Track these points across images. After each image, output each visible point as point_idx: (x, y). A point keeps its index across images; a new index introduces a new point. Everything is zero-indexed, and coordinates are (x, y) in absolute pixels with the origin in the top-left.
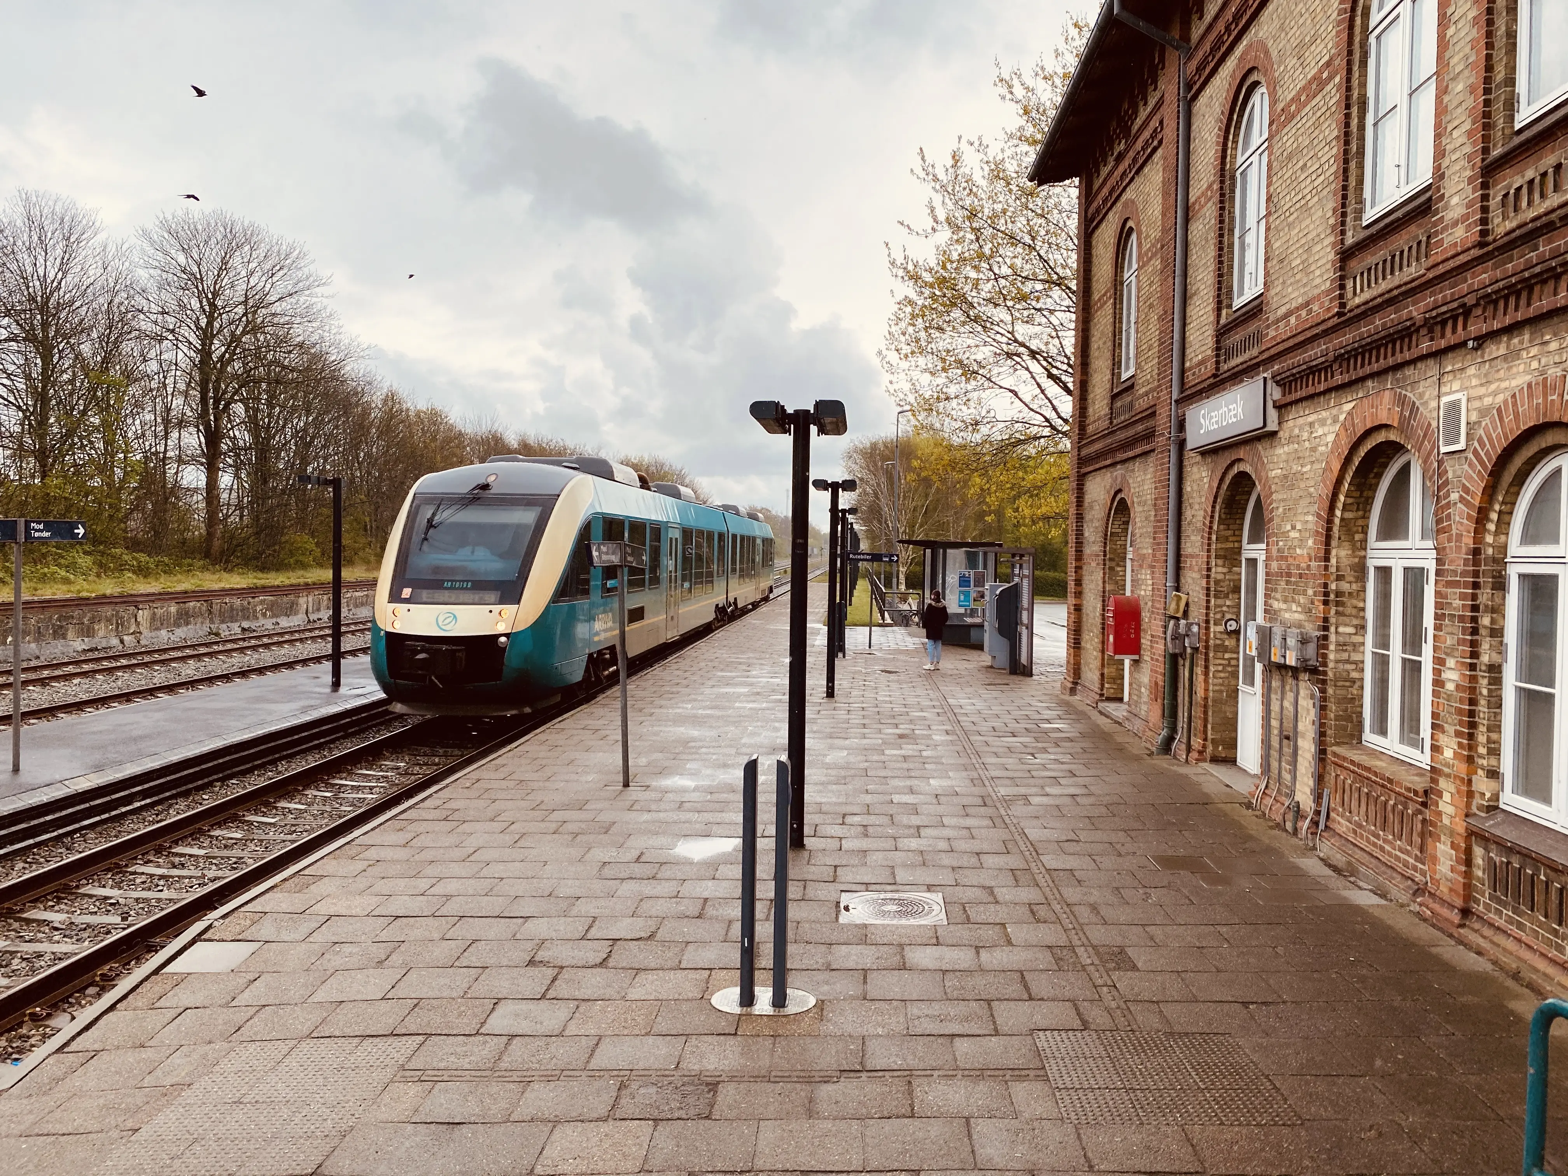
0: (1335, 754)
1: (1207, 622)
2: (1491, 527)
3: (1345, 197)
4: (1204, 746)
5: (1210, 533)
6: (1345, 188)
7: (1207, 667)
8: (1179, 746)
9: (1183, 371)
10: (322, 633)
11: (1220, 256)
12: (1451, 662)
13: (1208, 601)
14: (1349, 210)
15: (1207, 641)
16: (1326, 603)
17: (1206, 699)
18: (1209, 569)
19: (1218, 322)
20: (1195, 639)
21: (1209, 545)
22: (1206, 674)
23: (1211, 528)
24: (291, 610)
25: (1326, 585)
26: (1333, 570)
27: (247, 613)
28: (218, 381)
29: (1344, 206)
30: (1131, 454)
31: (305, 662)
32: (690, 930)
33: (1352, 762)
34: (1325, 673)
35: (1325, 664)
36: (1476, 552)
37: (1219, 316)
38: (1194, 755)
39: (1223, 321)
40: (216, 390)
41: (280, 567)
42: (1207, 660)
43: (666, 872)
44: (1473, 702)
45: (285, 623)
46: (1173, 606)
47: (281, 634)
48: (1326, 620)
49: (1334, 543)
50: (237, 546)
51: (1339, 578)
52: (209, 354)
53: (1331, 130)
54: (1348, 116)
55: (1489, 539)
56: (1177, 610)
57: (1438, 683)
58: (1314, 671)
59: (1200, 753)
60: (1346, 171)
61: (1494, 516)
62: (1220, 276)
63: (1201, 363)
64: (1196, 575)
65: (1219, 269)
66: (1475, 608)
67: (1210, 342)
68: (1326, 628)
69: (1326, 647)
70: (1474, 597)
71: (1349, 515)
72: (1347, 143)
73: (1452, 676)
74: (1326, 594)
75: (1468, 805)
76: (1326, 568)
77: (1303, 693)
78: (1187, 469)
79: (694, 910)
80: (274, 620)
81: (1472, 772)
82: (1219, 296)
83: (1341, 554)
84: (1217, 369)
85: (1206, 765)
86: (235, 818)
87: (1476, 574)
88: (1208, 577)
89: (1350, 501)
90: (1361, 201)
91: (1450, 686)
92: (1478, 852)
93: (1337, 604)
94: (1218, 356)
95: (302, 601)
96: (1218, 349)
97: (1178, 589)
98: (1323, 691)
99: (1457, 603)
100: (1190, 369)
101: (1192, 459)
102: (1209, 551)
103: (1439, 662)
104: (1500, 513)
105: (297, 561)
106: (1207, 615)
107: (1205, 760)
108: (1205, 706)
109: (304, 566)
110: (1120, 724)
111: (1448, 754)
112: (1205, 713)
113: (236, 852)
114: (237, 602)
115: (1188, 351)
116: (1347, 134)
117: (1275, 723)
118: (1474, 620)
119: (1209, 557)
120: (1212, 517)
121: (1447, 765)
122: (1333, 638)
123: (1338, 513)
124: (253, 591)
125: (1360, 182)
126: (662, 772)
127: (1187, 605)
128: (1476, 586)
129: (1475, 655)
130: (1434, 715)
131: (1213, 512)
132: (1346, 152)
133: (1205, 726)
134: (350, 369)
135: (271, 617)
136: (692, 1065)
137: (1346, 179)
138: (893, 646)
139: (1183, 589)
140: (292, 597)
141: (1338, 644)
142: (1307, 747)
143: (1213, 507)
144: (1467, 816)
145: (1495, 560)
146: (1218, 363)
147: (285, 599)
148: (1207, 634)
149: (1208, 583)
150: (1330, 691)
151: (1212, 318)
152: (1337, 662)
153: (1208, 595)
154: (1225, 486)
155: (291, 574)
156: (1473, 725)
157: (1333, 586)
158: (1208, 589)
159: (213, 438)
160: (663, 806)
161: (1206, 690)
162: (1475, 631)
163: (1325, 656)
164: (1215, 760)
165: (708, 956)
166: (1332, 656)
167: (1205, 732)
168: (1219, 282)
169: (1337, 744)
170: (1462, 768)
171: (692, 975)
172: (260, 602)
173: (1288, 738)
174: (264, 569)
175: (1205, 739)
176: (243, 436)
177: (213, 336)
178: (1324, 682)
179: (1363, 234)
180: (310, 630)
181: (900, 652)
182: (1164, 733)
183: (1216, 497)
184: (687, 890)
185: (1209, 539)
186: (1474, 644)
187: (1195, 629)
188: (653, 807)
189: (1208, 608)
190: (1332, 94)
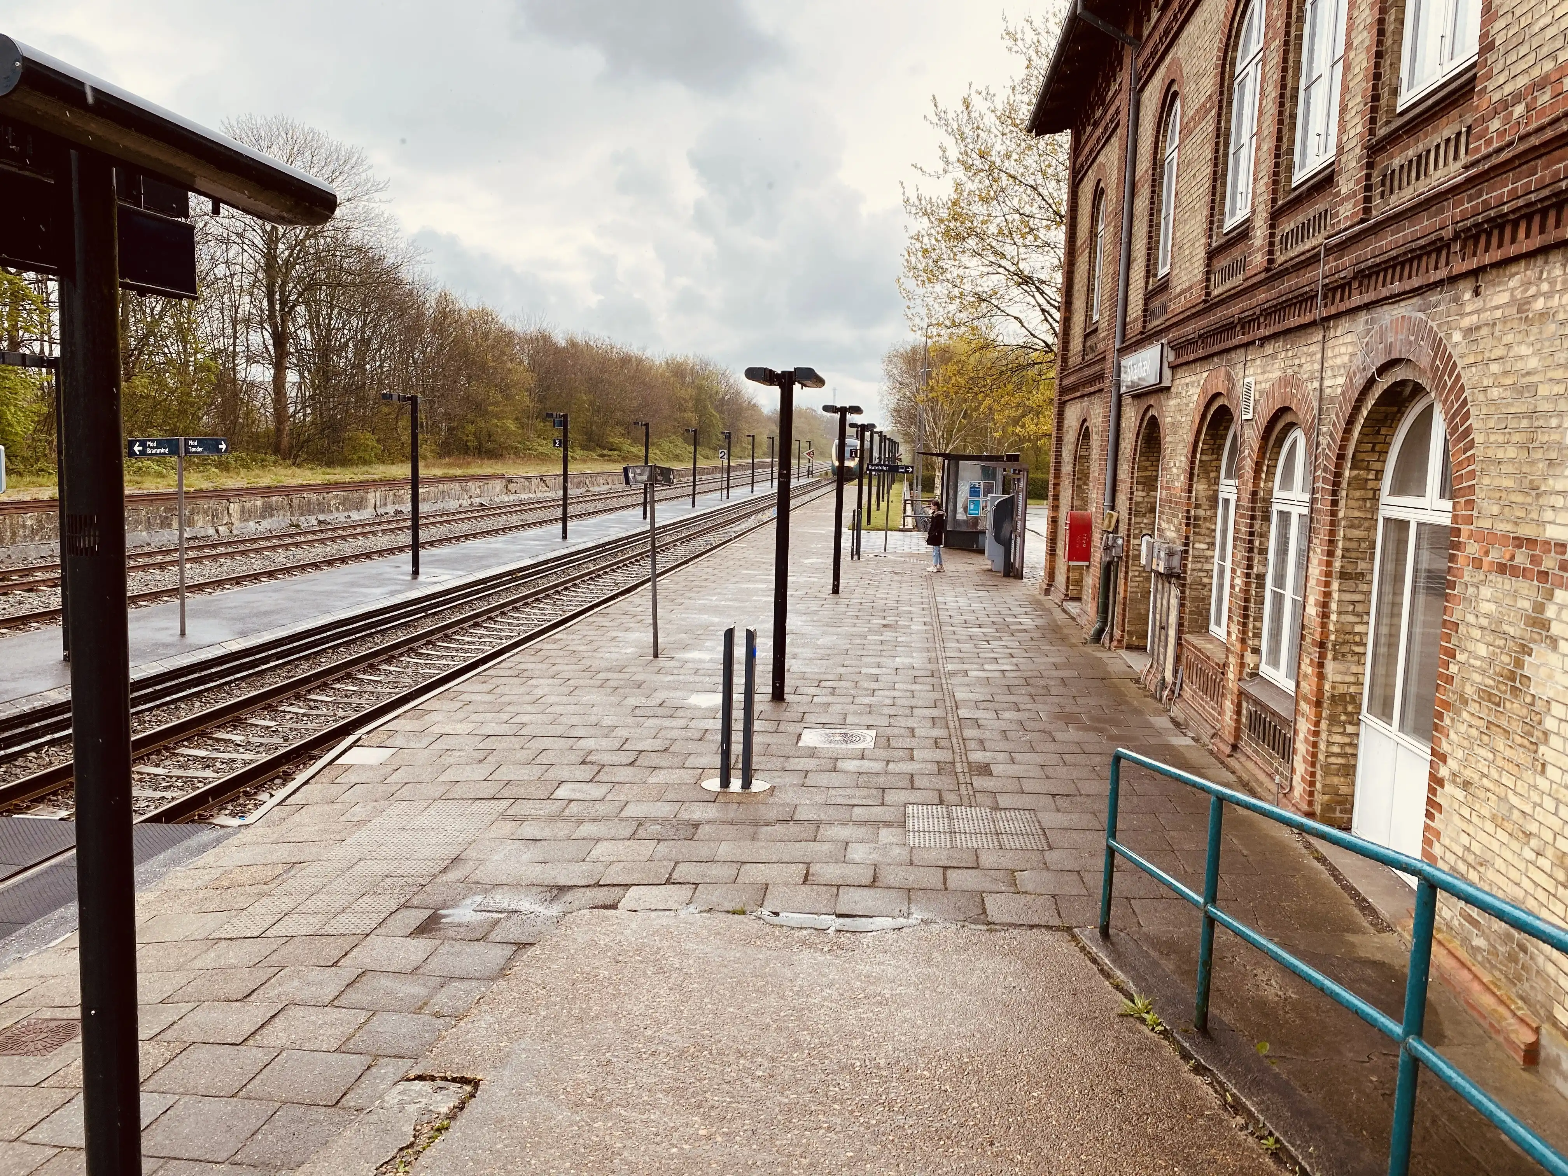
0: (1186, 641)
1: (1128, 536)
2: (1263, 476)
3: (1213, 208)
4: (1122, 636)
5: (1133, 463)
6: (1213, 201)
7: (1126, 573)
8: (1105, 637)
9: (1124, 324)
10: (390, 527)
11: (1150, 232)
12: (1239, 572)
13: (1130, 519)
14: (1215, 219)
15: (1128, 552)
16: (1188, 525)
17: (1125, 598)
18: (1132, 493)
19: (1146, 288)
20: (1119, 550)
21: (1133, 473)
22: (1126, 578)
23: (1134, 459)
24: (360, 505)
25: (1188, 511)
26: (1193, 500)
27: (323, 508)
28: (284, 284)
29: (1212, 215)
30: (1092, 389)
31: (380, 553)
32: (692, 746)
33: (1193, 646)
34: (1185, 579)
35: (1185, 572)
36: (1254, 493)
37: (1147, 283)
38: (1115, 643)
39: (1150, 288)
40: (282, 293)
41: (345, 462)
42: (1127, 567)
43: (680, 713)
44: (1247, 600)
45: (355, 516)
46: (1106, 522)
47: (354, 527)
48: (1187, 538)
49: (1195, 479)
50: (304, 442)
51: (1197, 506)
52: (275, 257)
53: (1208, 153)
54: (1217, 144)
55: (1262, 485)
56: (1109, 526)
57: (1232, 587)
58: (1178, 577)
59: (1119, 641)
60: (1214, 187)
61: (1265, 468)
62: (1149, 249)
63: (1136, 320)
64: (1124, 498)
65: (1149, 243)
66: (1251, 534)
67: (1141, 303)
68: (1186, 545)
69: (1186, 559)
70: (1251, 526)
71: (1205, 458)
72: (1216, 165)
73: (1238, 581)
74: (1188, 518)
75: (1241, 672)
76: (1189, 498)
77: (1173, 594)
78: (1123, 408)
79: (697, 735)
80: (346, 514)
81: (1243, 650)
82: (1148, 266)
83: (1200, 487)
84: (1144, 327)
85: (1123, 653)
86: (349, 676)
87: (1253, 509)
88: (1131, 499)
89: (1205, 447)
90: (1222, 214)
91: (1237, 589)
92: (1244, 704)
93: (1195, 526)
94: (1145, 316)
95: (370, 496)
96: (1145, 310)
97: (1113, 508)
98: (1183, 592)
99: (1244, 529)
100: (1130, 323)
101: (1127, 400)
102: (1132, 478)
103: (1234, 571)
104: (1268, 466)
105: (360, 457)
106: (1129, 530)
107: (1122, 648)
108: (1124, 604)
109: (366, 462)
110: (1073, 619)
111: (1234, 637)
112: (1124, 610)
113: (355, 700)
114: (314, 497)
115: (1129, 308)
116: (1216, 158)
117: (1158, 617)
118: (1251, 542)
119: (1132, 483)
120: (1135, 450)
121: (1233, 645)
122: (1191, 552)
123: (1198, 456)
124: (328, 487)
125: (1223, 198)
126: (684, 648)
127: (1118, 521)
128: (1253, 518)
129: (1250, 567)
130: (1230, 609)
131: (1136, 446)
132: (1215, 172)
133: (1123, 620)
134: (406, 274)
135: (346, 510)
136: (685, 815)
137: (1214, 194)
138: (907, 550)
139: (1117, 509)
140: (361, 493)
141: (1194, 557)
142: (1172, 633)
143: (1136, 442)
144: (1239, 680)
145: (1264, 500)
146: (1145, 322)
147: (356, 495)
148: (1128, 546)
149: (1130, 504)
150: (1187, 592)
151: (1143, 284)
152: (1193, 570)
153: (1130, 514)
154: (1144, 426)
155: (356, 470)
156: (1246, 617)
157: (1193, 513)
158: (1130, 509)
159: (280, 339)
160: (682, 671)
161: (1126, 591)
162: (1251, 550)
163: (1185, 565)
164: (1129, 648)
165: (703, 761)
166: (1189, 566)
167: (1123, 625)
168: (1149, 254)
169: (1190, 632)
170: (1238, 646)
171: (691, 771)
172: (333, 498)
173: (1163, 628)
174: (330, 464)
175: (1123, 631)
176: (305, 336)
177: (278, 240)
178: (1184, 585)
179: (1222, 240)
180: (379, 524)
181: (911, 555)
182: (1097, 626)
183: (1138, 434)
184: (693, 724)
185: (1133, 468)
186: (1250, 559)
187: (1120, 541)
188: (675, 672)
189: (1129, 524)
190: (1208, 126)
